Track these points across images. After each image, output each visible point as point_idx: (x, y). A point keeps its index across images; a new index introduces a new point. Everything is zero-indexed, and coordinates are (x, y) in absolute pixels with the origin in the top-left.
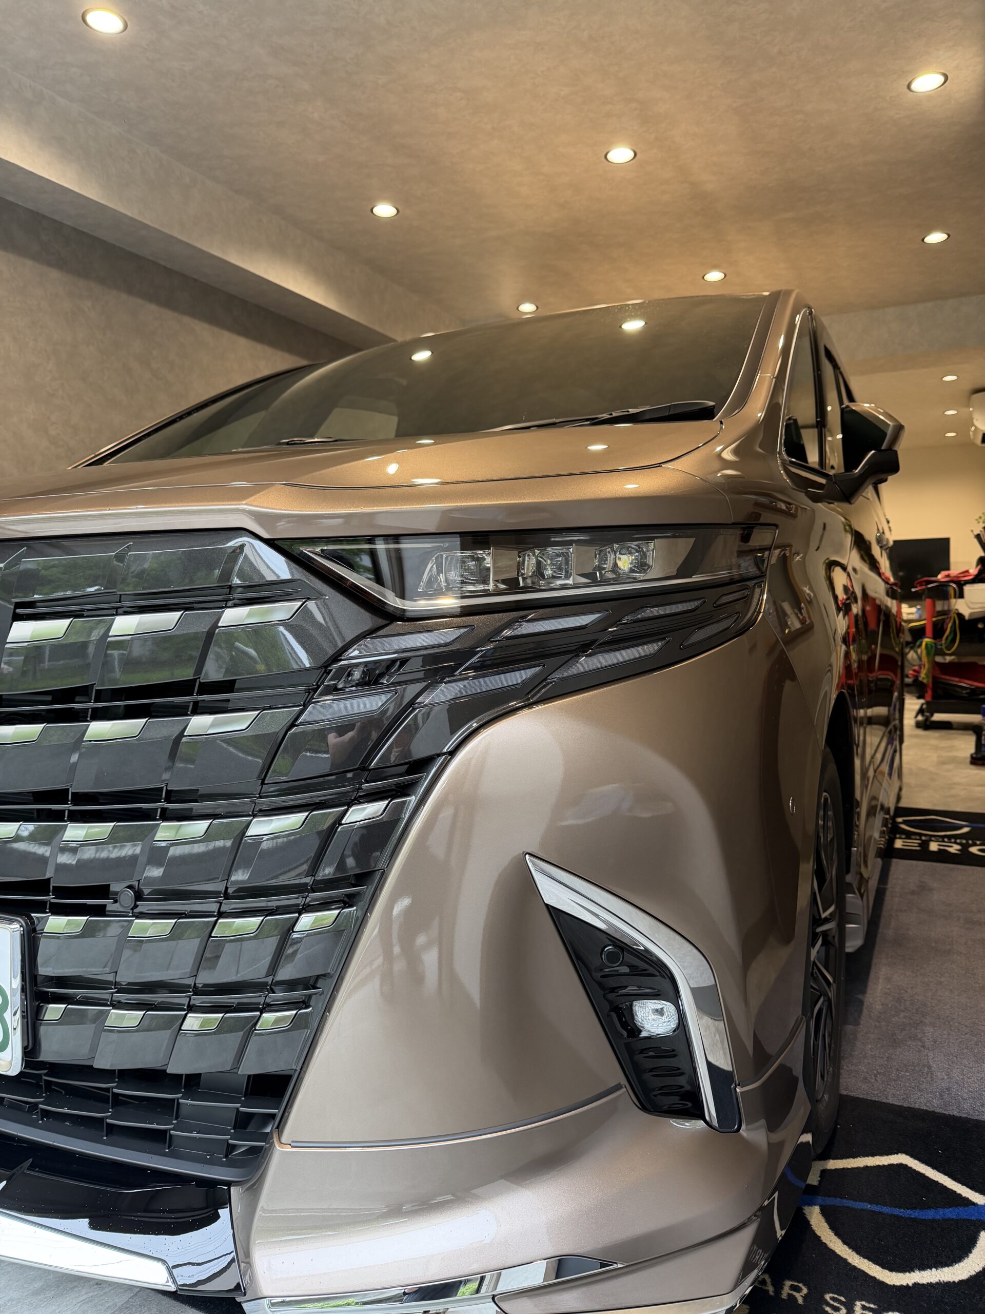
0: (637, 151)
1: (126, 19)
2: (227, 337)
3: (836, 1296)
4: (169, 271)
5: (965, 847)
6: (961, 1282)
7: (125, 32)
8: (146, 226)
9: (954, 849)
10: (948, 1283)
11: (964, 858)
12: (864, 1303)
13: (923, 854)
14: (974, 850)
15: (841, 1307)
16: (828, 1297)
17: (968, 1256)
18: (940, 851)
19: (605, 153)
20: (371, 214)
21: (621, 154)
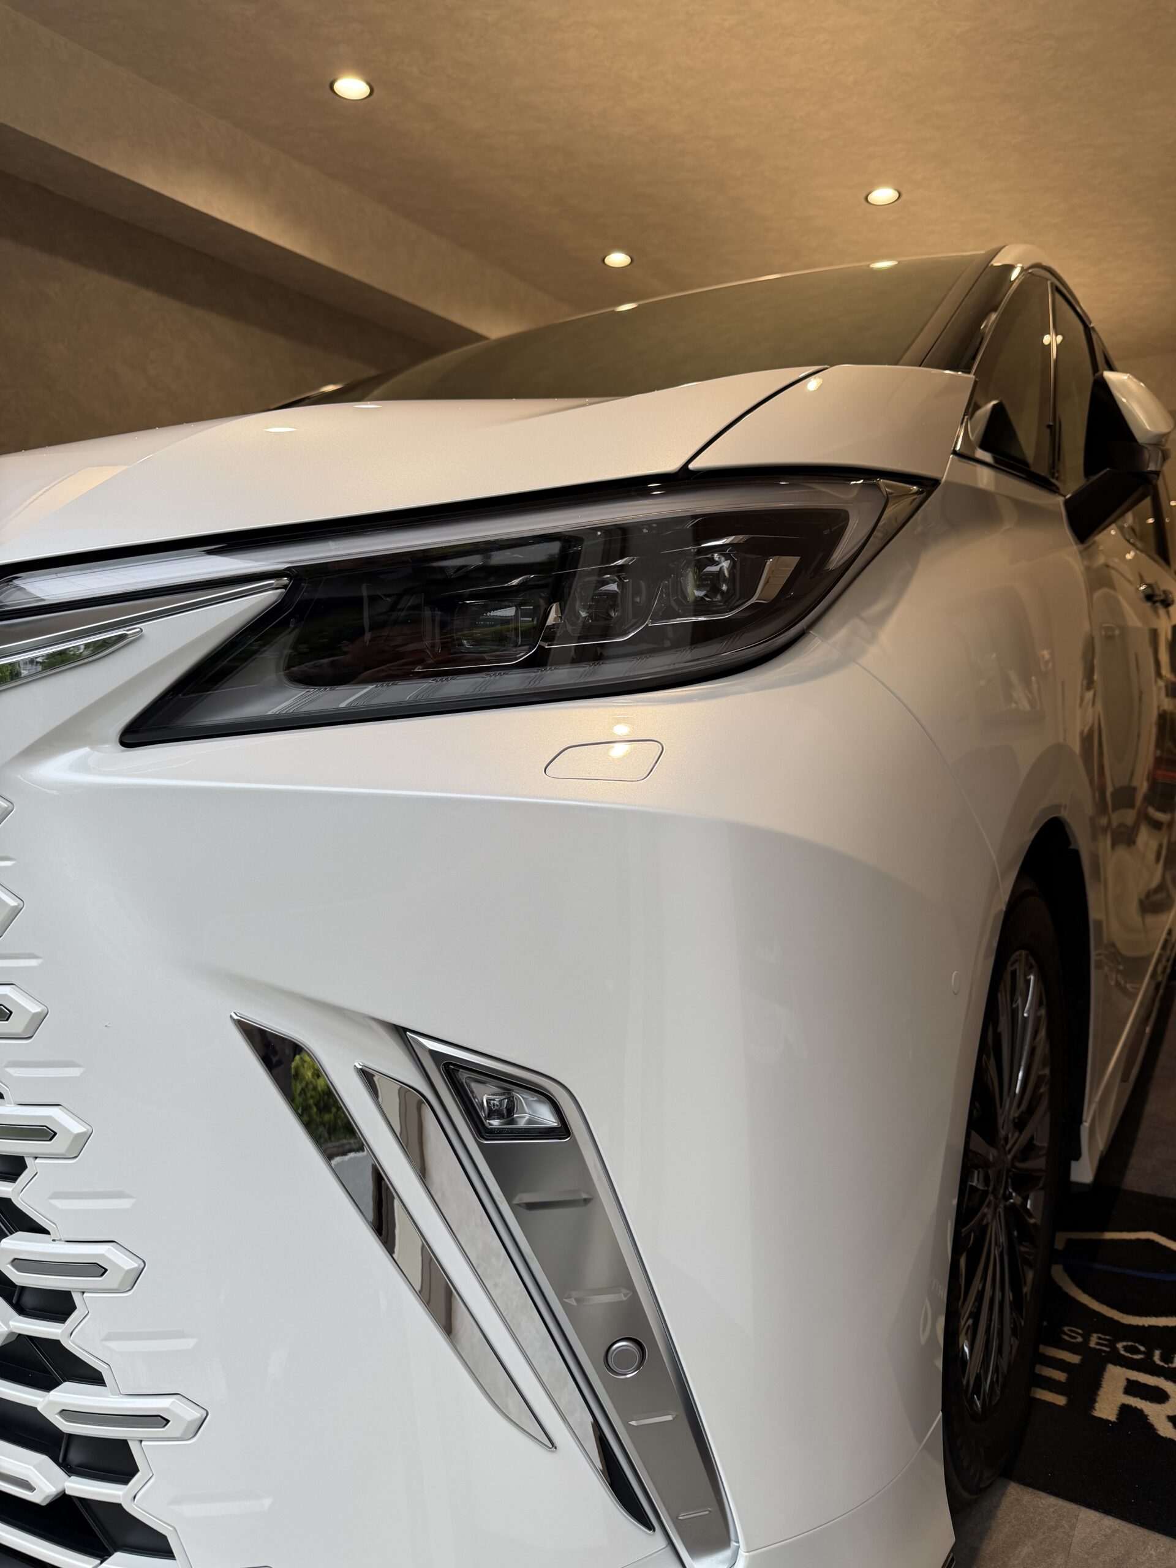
0: (902, 191)
1: (373, 85)
3: (1074, 1329)
7: (372, 98)
8: (371, 289)
12: (1100, 1335)
15: (1079, 1336)
16: (1066, 1329)
19: (865, 194)
20: (602, 264)
21: (883, 195)
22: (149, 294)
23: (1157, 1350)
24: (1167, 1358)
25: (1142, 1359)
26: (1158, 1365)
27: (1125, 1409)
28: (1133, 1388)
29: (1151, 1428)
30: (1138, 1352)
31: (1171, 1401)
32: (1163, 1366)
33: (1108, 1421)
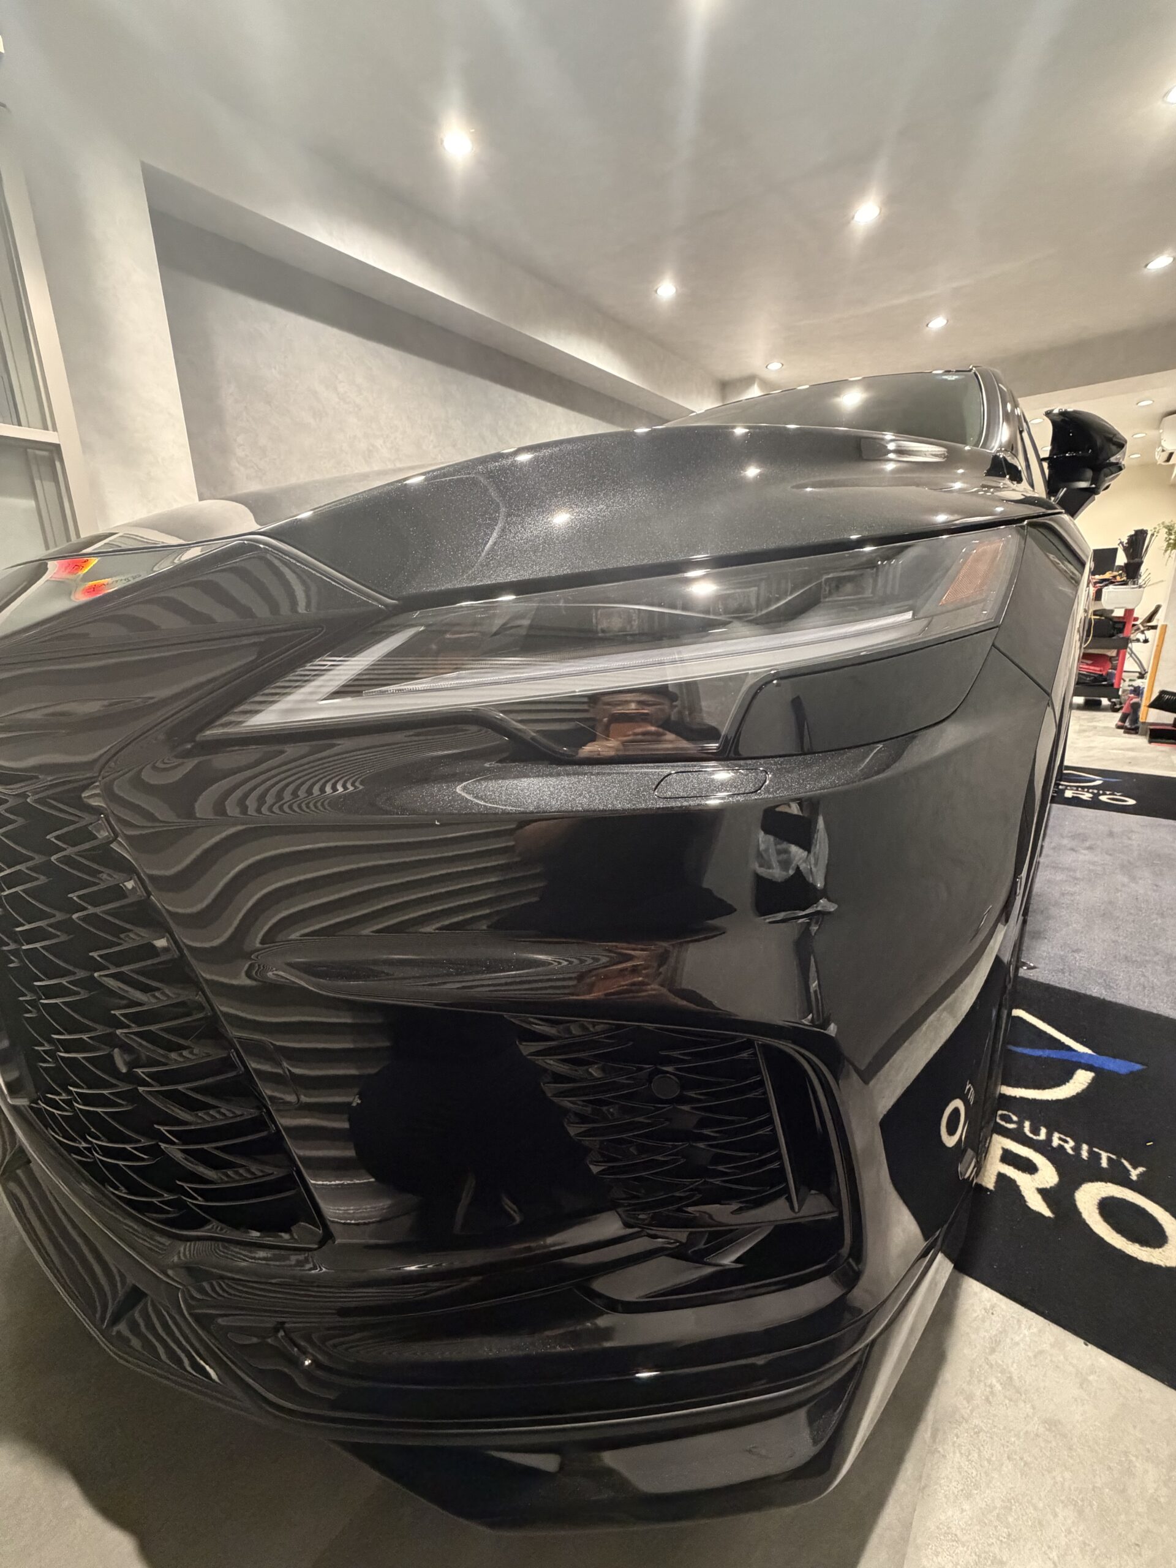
2: (549, 407)
4: (507, 357)
5: (1096, 796)
6: (1058, 1101)
9: (1086, 796)
10: (1048, 1101)
11: (1095, 804)
13: (1059, 799)
14: (1103, 798)
17: (1065, 1084)
18: (1073, 797)
20: (655, 295)
22: (335, 331)
23: (1027, 1120)
24: (1035, 1131)
25: (1014, 1129)
26: (1027, 1137)
27: (1001, 1177)
28: (1008, 1157)
29: (1022, 1198)
30: (1010, 1121)
31: (1040, 1172)
32: (1032, 1139)
33: (987, 1189)
